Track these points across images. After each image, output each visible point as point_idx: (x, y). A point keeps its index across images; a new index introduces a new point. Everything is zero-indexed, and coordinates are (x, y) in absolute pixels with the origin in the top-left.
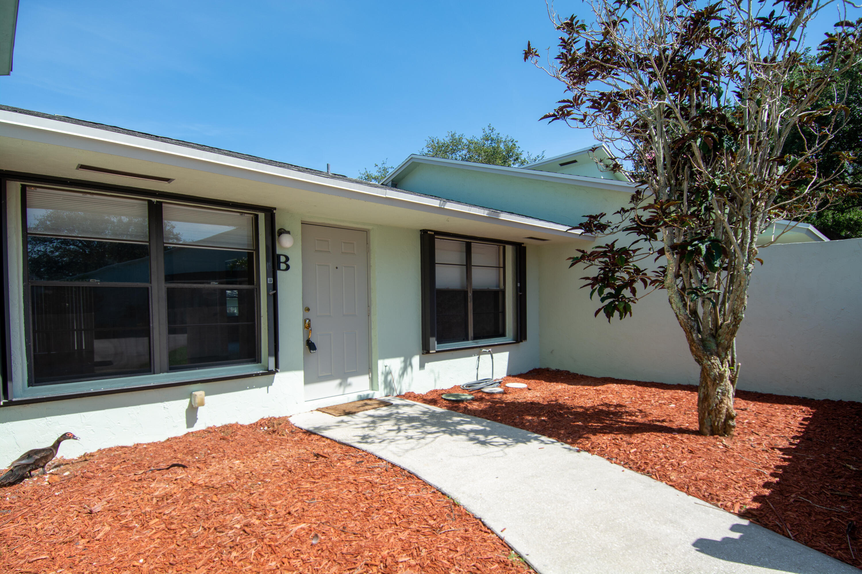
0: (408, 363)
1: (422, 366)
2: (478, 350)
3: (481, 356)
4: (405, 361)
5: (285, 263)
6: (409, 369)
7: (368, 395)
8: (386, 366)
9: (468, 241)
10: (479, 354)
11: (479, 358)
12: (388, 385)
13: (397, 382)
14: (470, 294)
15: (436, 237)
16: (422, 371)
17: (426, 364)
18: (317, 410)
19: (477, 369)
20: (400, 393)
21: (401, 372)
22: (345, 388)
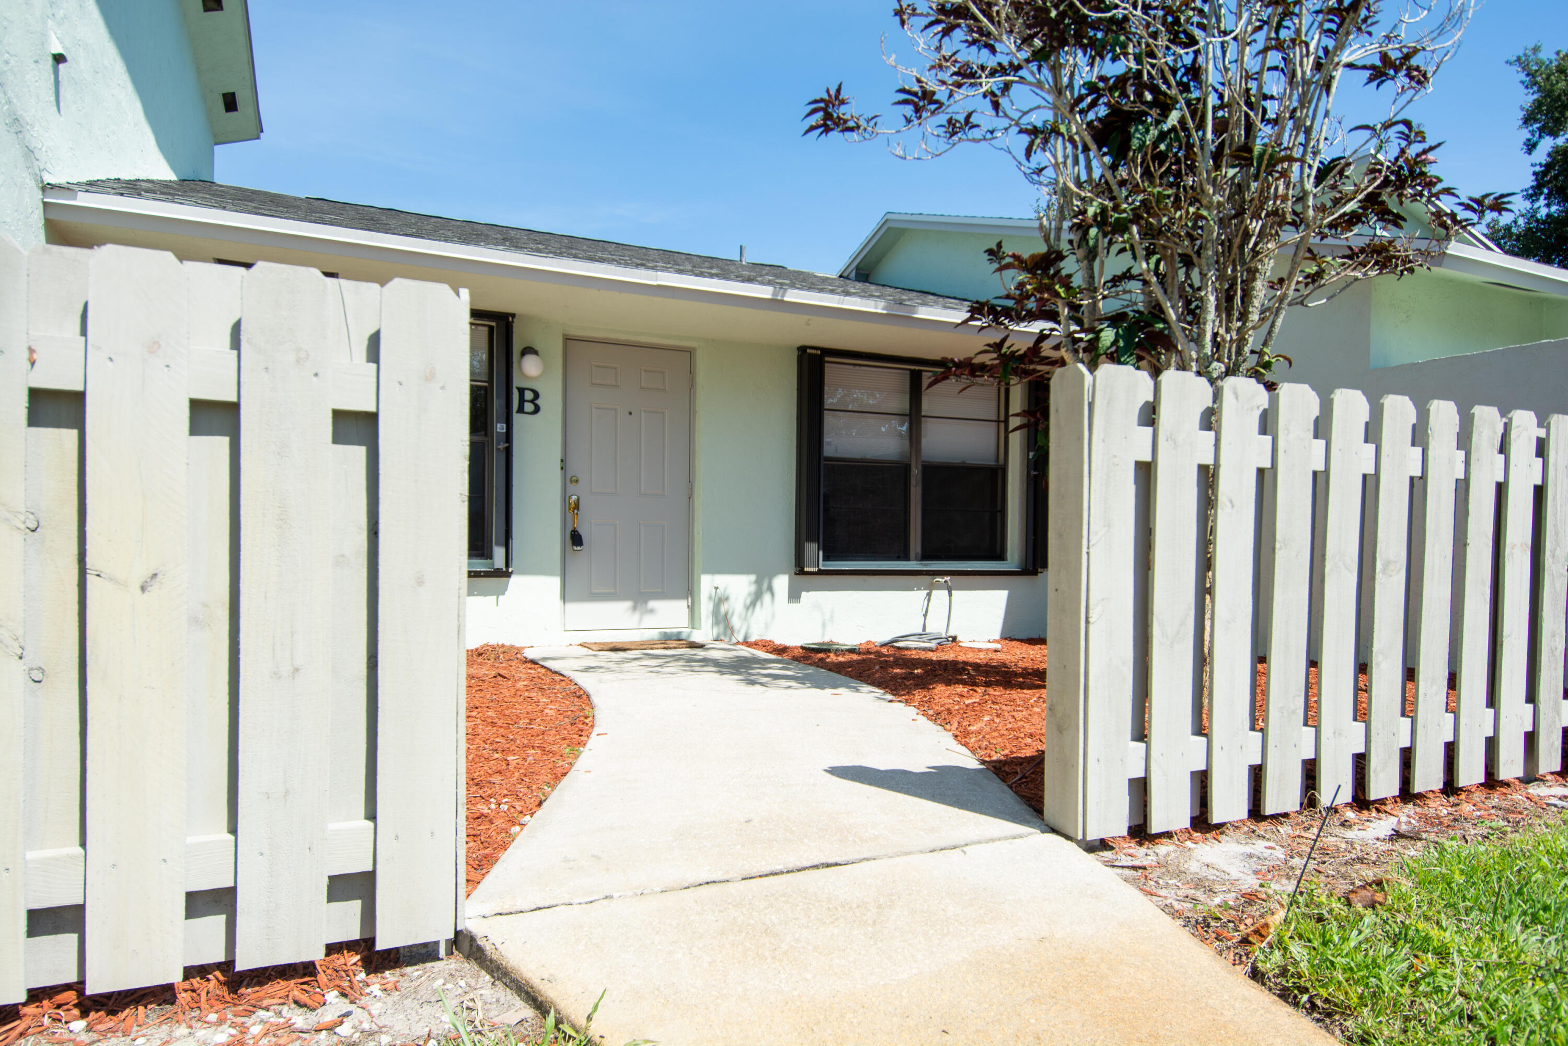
0: (765, 586)
1: (794, 596)
2: (927, 579)
3: (934, 592)
4: (758, 582)
5: (532, 401)
6: (767, 597)
7: (680, 633)
8: (716, 588)
9: (913, 367)
10: (931, 588)
11: (929, 595)
12: (722, 620)
13: (740, 616)
14: (916, 472)
15: (827, 359)
16: (794, 606)
17: (804, 594)
18: (581, 645)
19: (925, 616)
20: (746, 637)
21: (748, 602)
22: (642, 615)
